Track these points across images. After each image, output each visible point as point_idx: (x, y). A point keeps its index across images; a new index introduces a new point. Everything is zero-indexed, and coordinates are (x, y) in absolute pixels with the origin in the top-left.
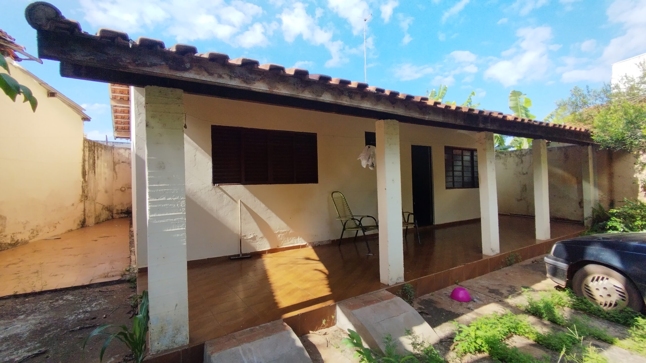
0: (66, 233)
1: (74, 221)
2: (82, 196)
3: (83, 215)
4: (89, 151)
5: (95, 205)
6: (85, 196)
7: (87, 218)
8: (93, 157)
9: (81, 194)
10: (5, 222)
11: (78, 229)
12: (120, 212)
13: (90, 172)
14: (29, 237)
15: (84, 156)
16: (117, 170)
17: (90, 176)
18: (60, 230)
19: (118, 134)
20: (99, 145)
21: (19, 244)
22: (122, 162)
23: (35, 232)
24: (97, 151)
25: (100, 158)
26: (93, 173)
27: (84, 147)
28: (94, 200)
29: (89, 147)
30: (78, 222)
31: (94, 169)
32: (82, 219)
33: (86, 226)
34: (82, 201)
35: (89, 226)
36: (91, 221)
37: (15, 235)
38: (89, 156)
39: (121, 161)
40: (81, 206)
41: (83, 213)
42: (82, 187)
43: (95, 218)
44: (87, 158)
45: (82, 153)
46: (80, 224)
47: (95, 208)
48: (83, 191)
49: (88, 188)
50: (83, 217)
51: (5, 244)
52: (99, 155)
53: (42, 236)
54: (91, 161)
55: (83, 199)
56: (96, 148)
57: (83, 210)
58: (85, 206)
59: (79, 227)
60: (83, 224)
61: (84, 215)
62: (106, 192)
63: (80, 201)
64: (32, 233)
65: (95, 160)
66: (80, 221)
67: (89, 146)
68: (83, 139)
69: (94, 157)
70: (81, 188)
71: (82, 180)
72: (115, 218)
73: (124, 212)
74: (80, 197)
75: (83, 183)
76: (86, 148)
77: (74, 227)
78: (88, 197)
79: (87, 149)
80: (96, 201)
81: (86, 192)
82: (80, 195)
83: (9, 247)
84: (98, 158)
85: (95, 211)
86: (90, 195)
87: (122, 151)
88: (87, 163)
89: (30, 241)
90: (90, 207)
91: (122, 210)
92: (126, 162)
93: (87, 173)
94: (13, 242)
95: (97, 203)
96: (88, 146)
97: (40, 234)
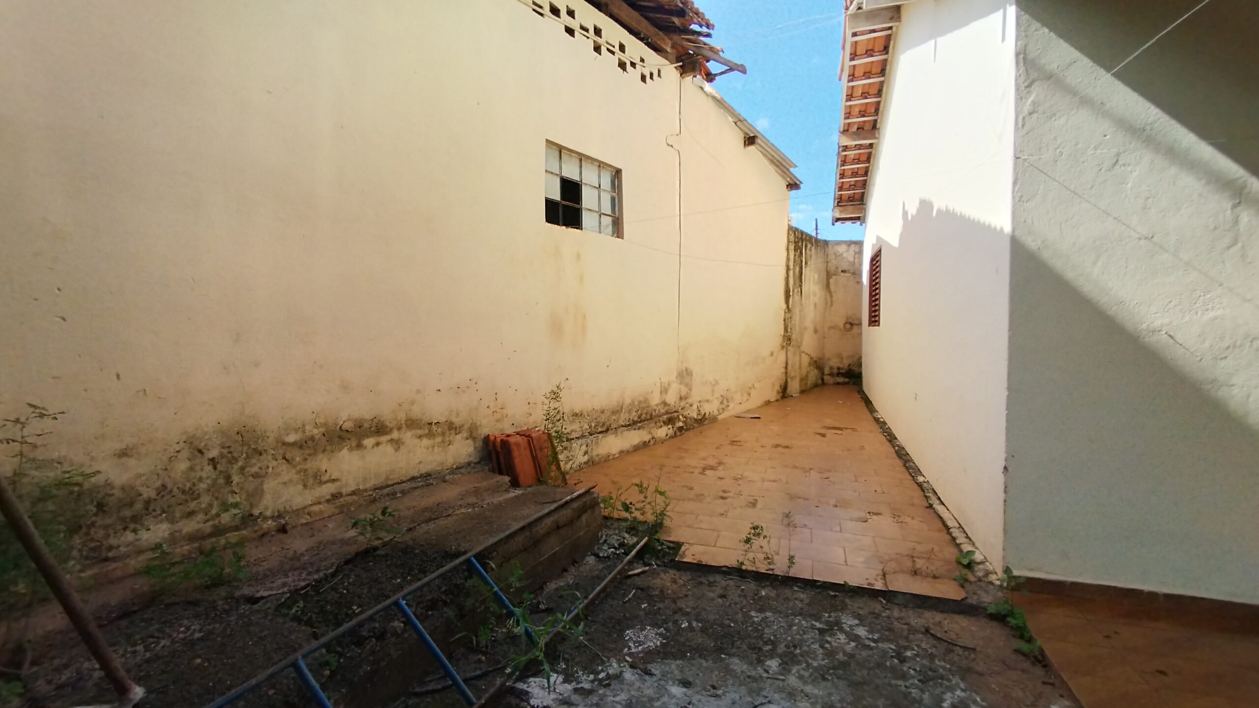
0: (762, 407)
1: (773, 385)
2: (784, 336)
3: (784, 375)
4: (795, 250)
5: (800, 357)
6: (787, 339)
7: (789, 380)
8: (799, 262)
9: (783, 334)
10: (691, 380)
11: (777, 400)
12: (835, 371)
13: (796, 291)
14: (718, 410)
15: (788, 259)
16: (832, 287)
17: (794, 299)
18: (756, 401)
19: (841, 212)
20: (808, 238)
21: (706, 422)
22: (842, 271)
23: (725, 401)
24: (805, 250)
25: (809, 263)
26: (800, 294)
27: (789, 242)
28: (799, 347)
29: (795, 242)
30: (777, 388)
31: (801, 286)
32: (783, 382)
33: (788, 396)
34: (784, 347)
35: (792, 396)
36: (794, 387)
37: (702, 404)
38: (795, 261)
39: (840, 270)
40: (782, 358)
41: (784, 370)
42: (785, 320)
43: (802, 380)
44: (792, 267)
45: (785, 254)
46: (780, 391)
47: (800, 361)
48: (786, 330)
49: (792, 323)
50: (784, 378)
51: (690, 419)
52: (808, 258)
53: (734, 409)
54: (797, 269)
55: (785, 344)
56: (804, 243)
57: (784, 365)
58: (787, 358)
59: (779, 397)
60: (784, 392)
61: (786, 373)
62: (816, 331)
63: (780, 348)
64: (722, 403)
65: (801, 268)
66: (781, 387)
67: (795, 239)
68: (787, 228)
69: (802, 261)
70: (783, 322)
71: (784, 306)
72: (828, 384)
73: (843, 373)
74: (781, 339)
75: (785, 312)
76: (790, 243)
77: (773, 395)
78: (792, 340)
79: (792, 247)
80: (803, 349)
81: (789, 330)
82: (781, 335)
83: (695, 425)
84: (806, 263)
85: (800, 367)
86: (794, 336)
87: (842, 249)
88: (791, 273)
89: (719, 417)
90: (794, 360)
91: (839, 368)
92: (849, 270)
93: (791, 294)
94: (700, 417)
95: (803, 352)
96: (793, 239)
97: (731, 405)
